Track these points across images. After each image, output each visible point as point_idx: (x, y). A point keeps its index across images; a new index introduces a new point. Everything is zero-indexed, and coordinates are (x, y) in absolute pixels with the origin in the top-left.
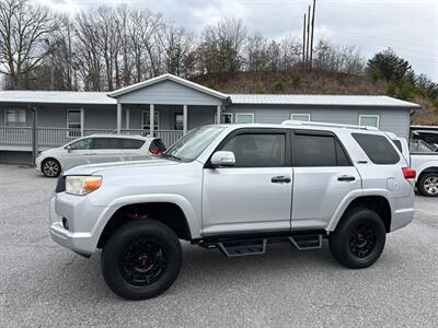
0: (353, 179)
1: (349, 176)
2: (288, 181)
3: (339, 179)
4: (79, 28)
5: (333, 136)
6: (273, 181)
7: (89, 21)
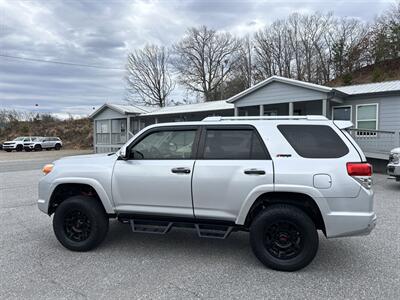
0: (263, 173)
1: (259, 170)
2: (187, 172)
3: (246, 173)
4: (256, 44)
5: (252, 129)
6: (174, 171)
7: (265, 37)
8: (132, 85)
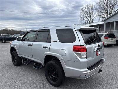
0: (47, 48)
2: (31, 46)
3: (43, 47)
5: (49, 31)
8: (82, 18)
